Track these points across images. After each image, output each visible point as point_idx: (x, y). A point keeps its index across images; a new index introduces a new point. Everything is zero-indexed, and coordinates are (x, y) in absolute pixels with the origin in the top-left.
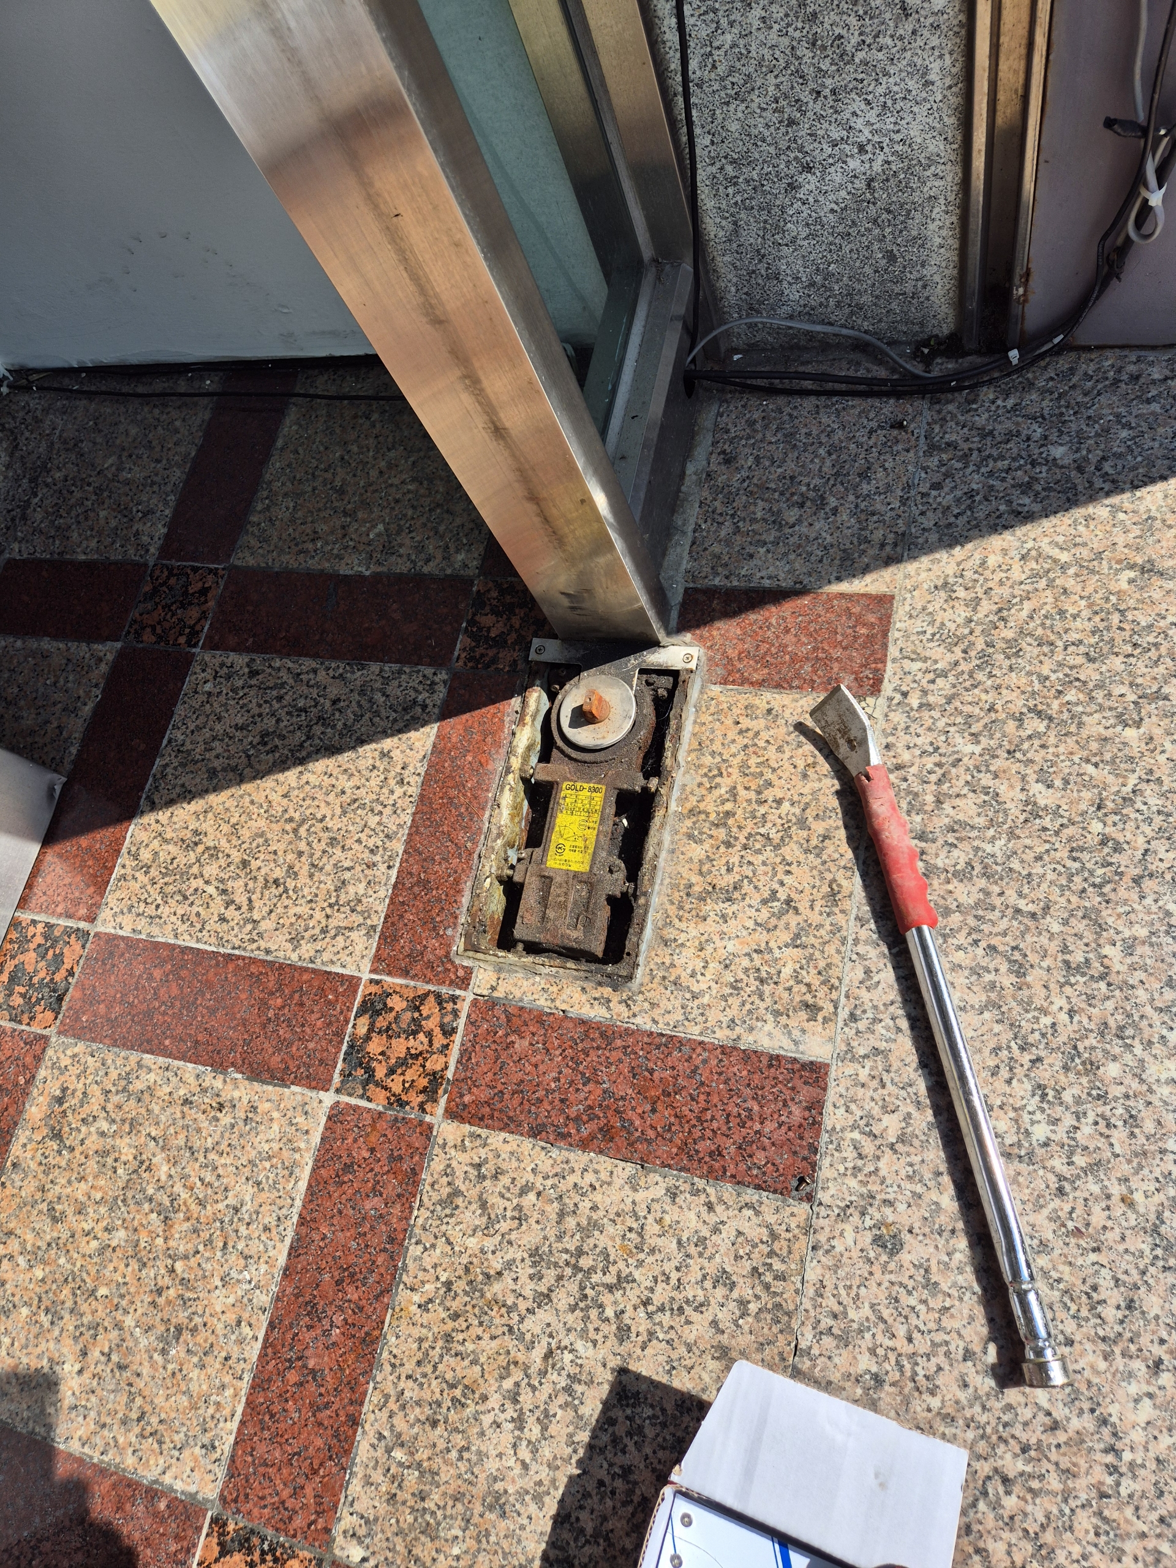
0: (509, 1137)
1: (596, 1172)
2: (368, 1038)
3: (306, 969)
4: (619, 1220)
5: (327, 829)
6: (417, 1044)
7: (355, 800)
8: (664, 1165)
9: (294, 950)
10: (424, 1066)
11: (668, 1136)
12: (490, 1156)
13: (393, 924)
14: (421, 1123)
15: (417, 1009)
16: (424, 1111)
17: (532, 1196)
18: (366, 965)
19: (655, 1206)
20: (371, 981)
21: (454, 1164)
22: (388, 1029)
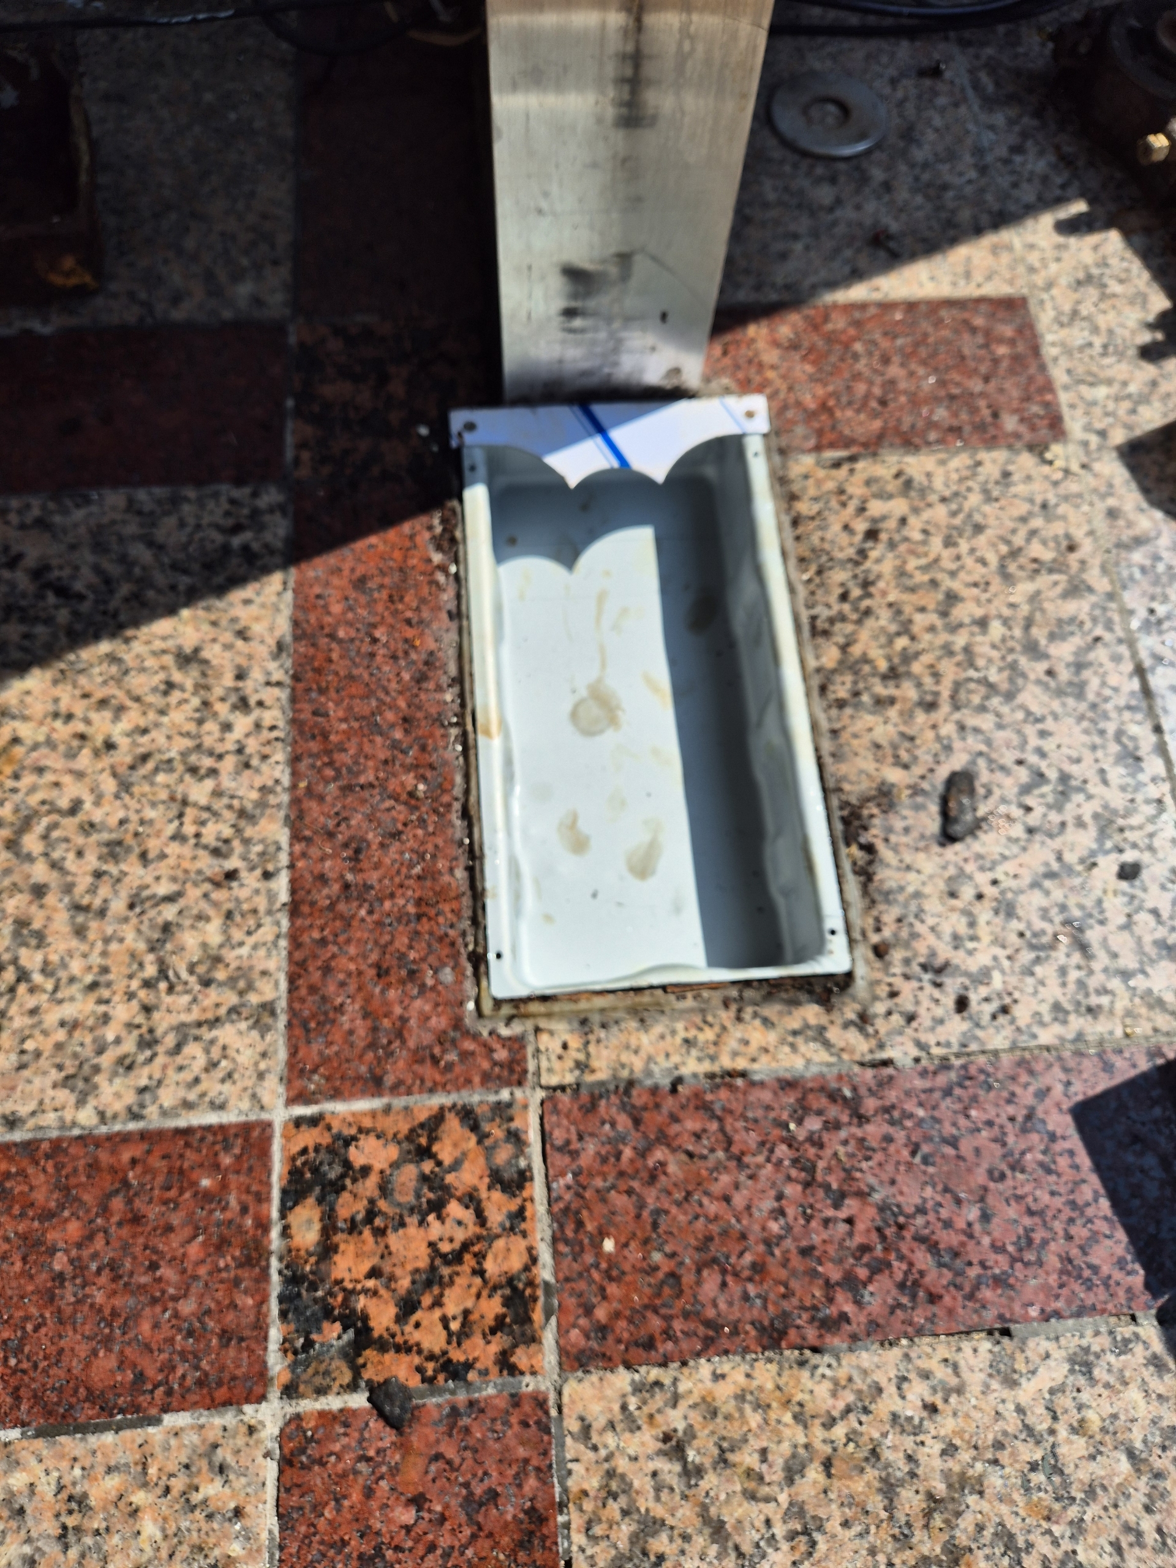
0: (725, 1365)
1: (926, 1375)
2: (327, 1250)
3: (125, 1138)
4: (1004, 1457)
5: (90, 827)
6: (450, 1229)
7: (145, 758)
8: (1046, 1317)
9: (81, 1102)
10: (480, 1272)
11: (1030, 1256)
12: (695, 1417)
13: (313, 989)
14: (516, 1400)
15: (425, 1153)
16: (513, 1370)
17: (814, 1474)
18: (273, 1092)
19: (1065, 1402)
20: (298, 1122)
21: (622, 1464)
22: (371, 1214)
